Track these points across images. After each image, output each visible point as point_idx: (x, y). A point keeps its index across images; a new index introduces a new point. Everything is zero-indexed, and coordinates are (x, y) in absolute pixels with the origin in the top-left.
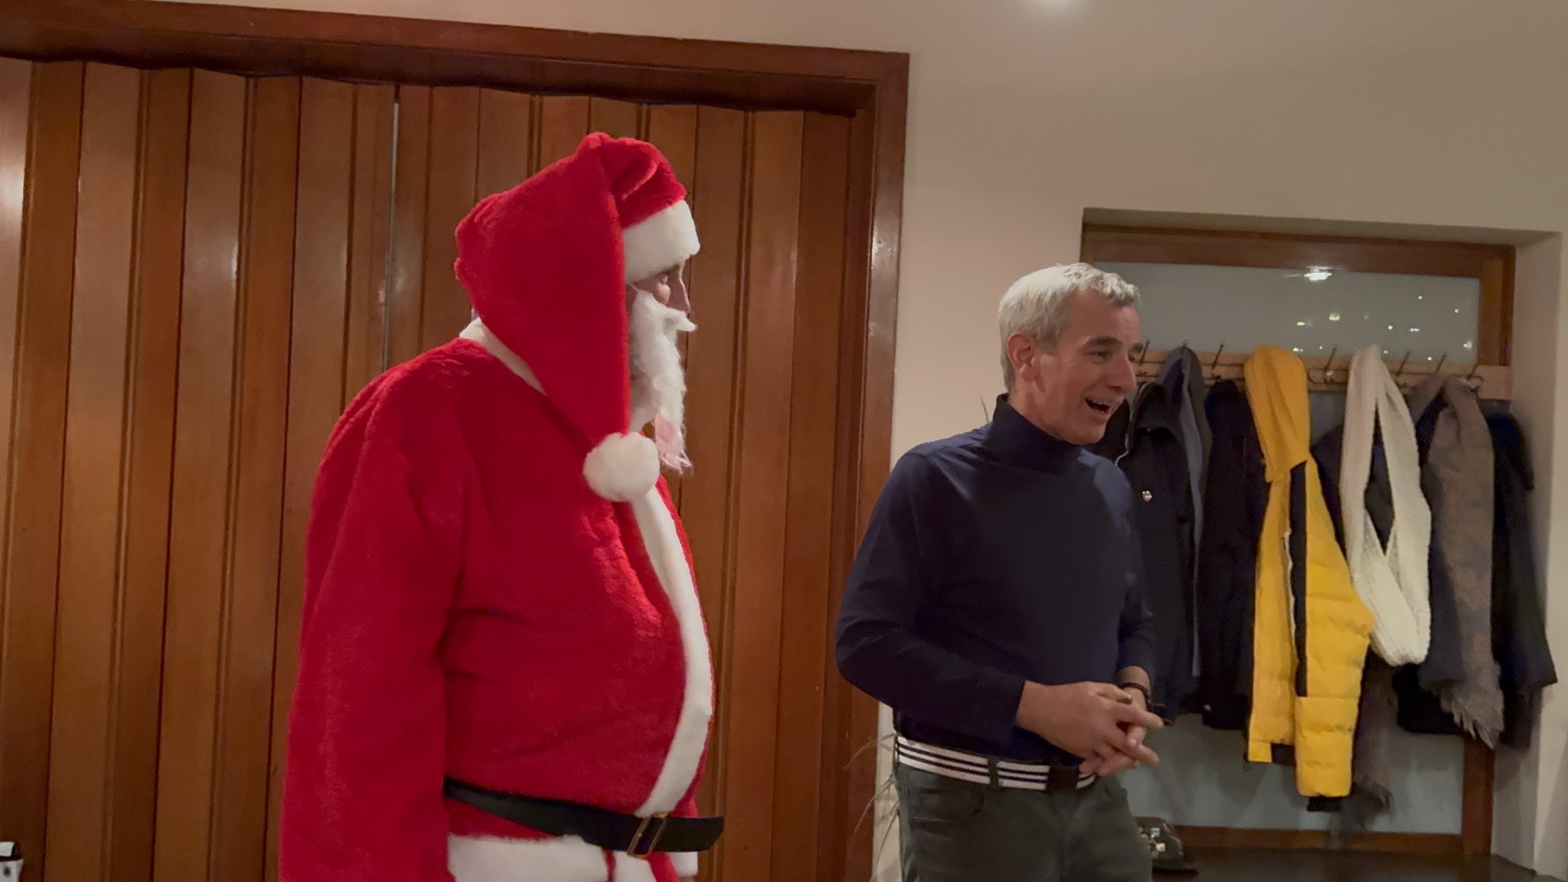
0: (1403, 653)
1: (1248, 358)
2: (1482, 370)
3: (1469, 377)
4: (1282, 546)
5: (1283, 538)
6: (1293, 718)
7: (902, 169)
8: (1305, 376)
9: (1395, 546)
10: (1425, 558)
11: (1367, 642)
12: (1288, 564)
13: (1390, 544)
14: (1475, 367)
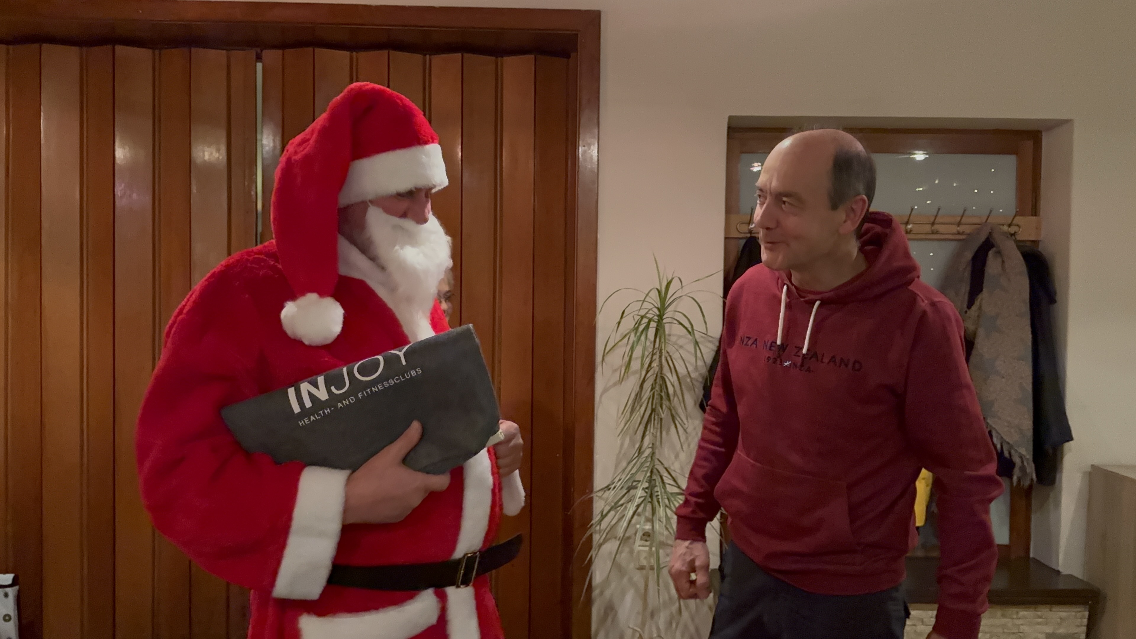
2: (1019, 220)
3: (1010, 225)
7: (599, 93)
14: (1014, 218)
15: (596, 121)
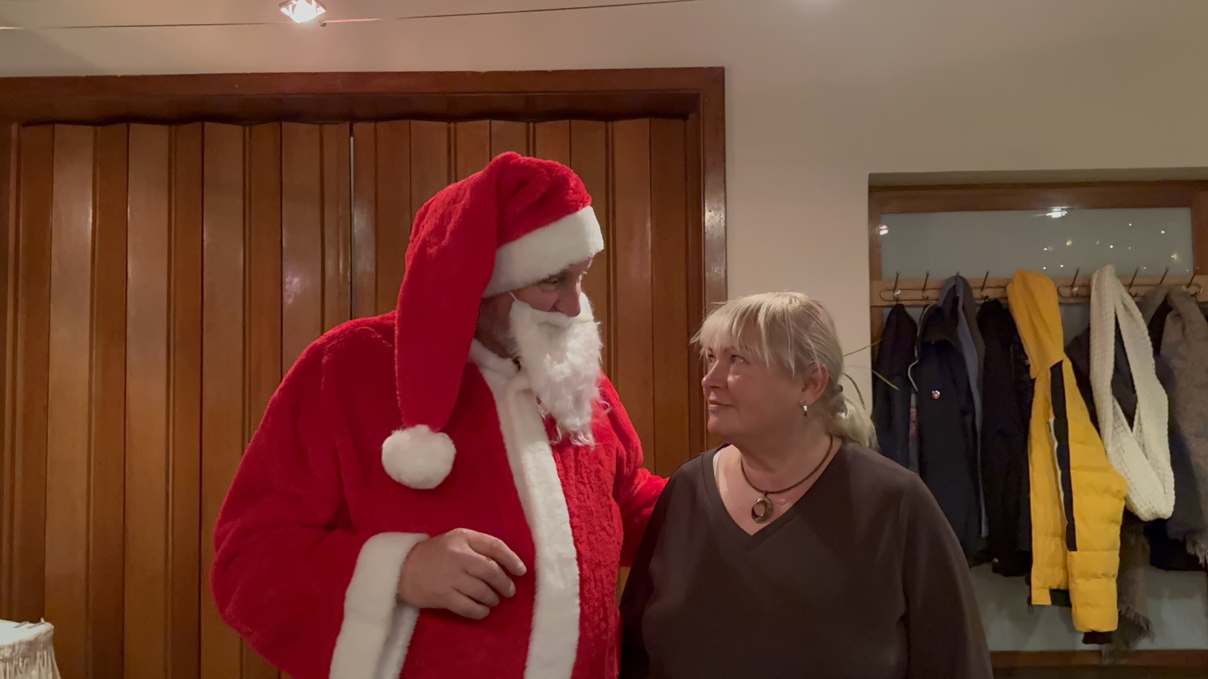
0: (1153, 511)
1: (1009, 281)
2: (1198, 279)
3: (1188, 286)
4: (1049, 430)
5: (1048, 423)
6: (1065, 567)
7: (724, 154)
8: (1056, 292)
9: (1140, 424)
10: (1166, 432)
11: (1123, 504)
12: (1054, 443)
13: (1136, 423)
14: (1193, 277)
15: (723, 185)
